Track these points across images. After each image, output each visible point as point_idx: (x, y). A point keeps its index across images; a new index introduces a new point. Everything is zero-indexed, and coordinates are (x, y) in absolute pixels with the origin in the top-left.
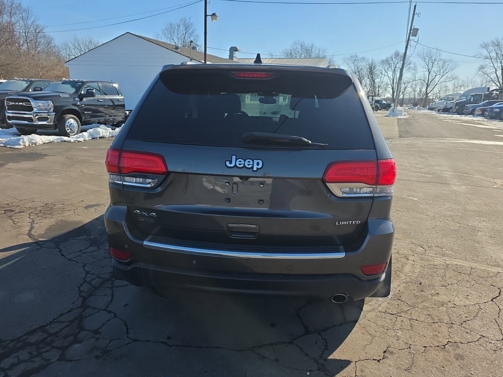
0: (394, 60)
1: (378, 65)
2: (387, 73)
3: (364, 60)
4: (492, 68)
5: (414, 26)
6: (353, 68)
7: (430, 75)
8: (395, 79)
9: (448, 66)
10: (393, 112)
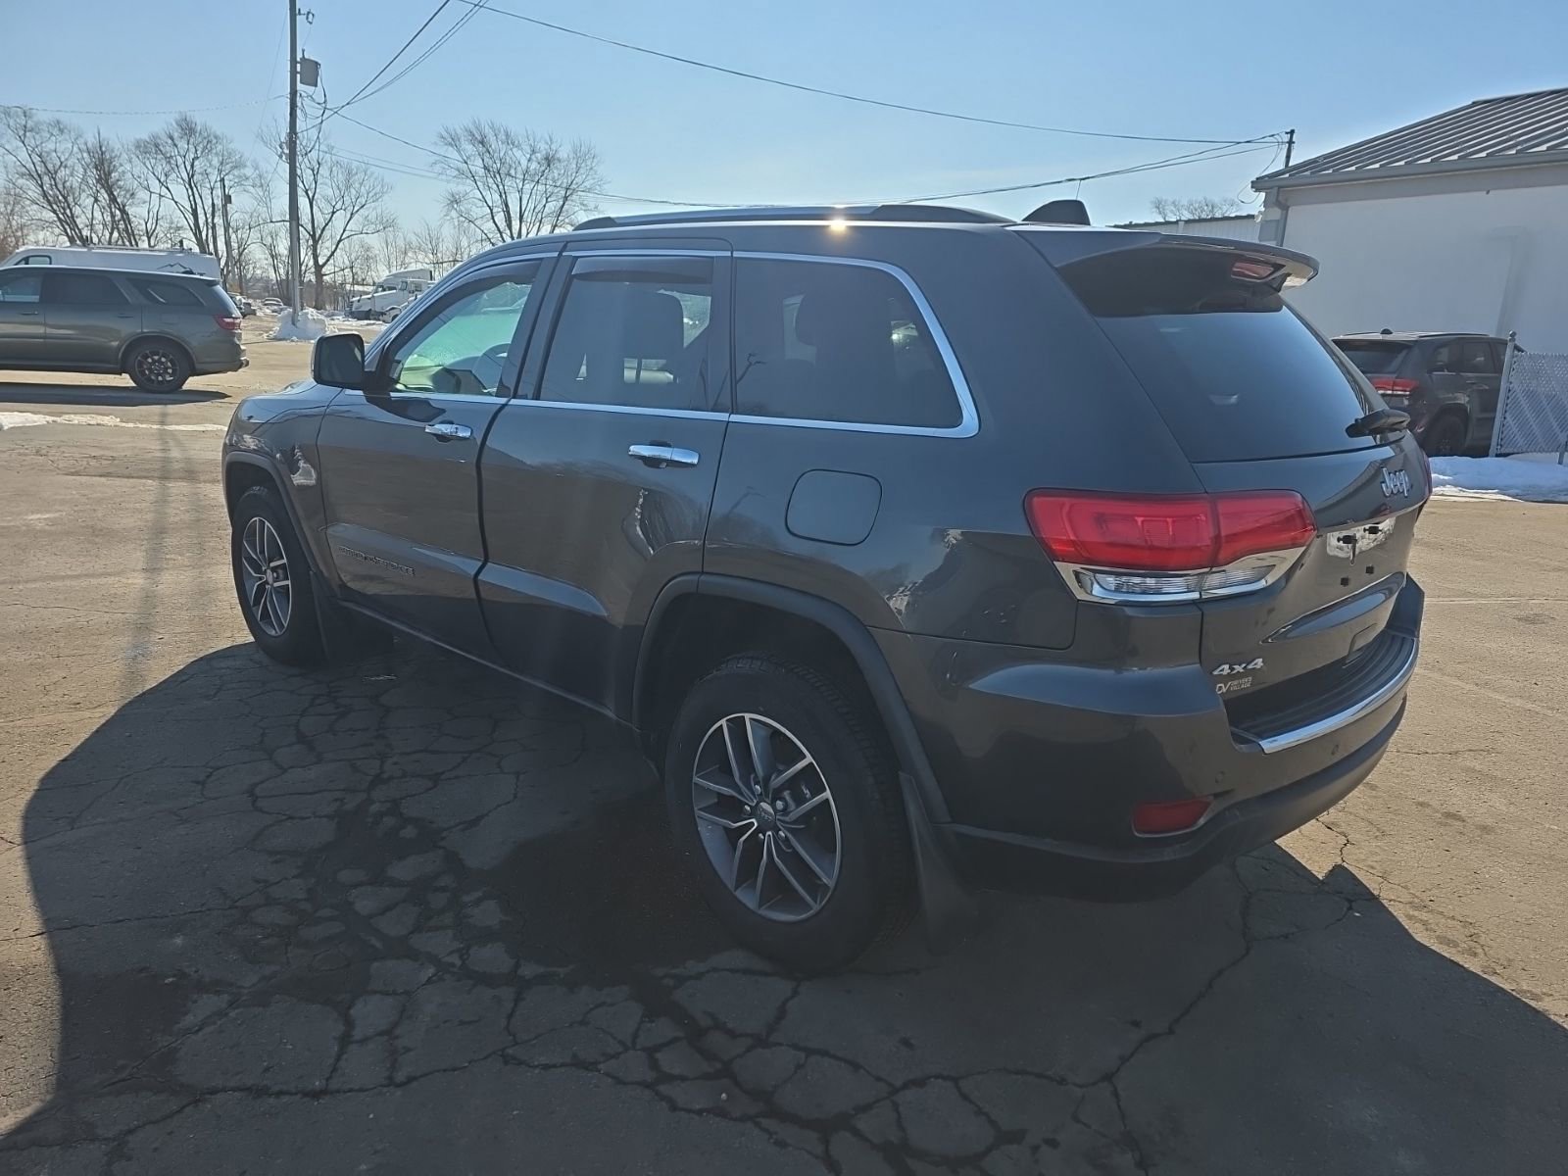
0: (182, 144)
1: (125, 156)
2: (168, 188)
3: (61, 131)
4: (480, 204)
5: (303, 51)
6: (23, 155)
7: (315, 207)
8: (200, 211)
9: (361, 184)
10: (294, 324)
